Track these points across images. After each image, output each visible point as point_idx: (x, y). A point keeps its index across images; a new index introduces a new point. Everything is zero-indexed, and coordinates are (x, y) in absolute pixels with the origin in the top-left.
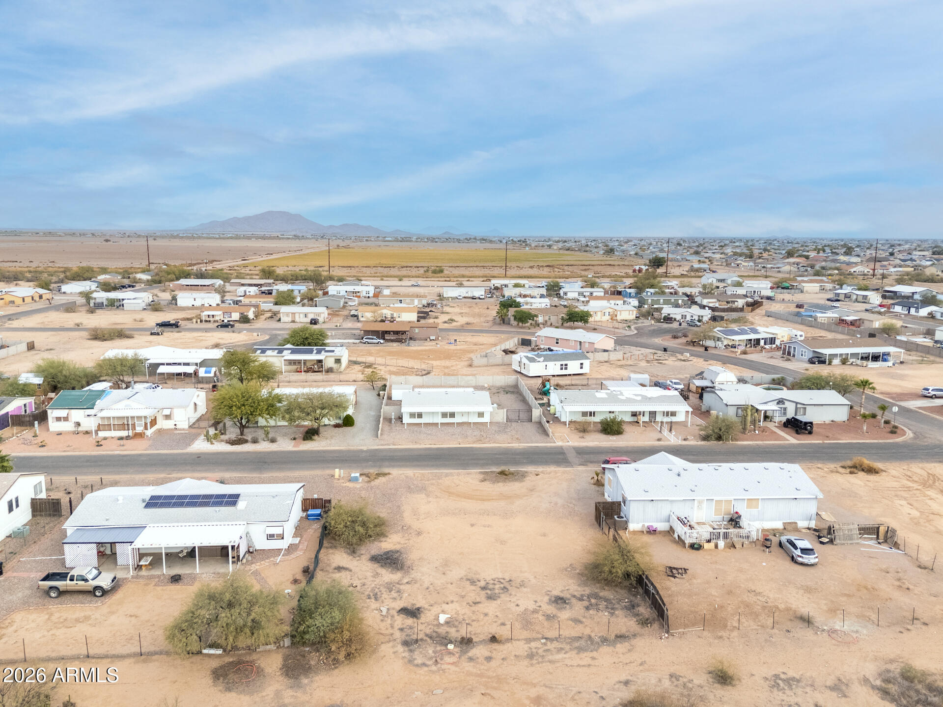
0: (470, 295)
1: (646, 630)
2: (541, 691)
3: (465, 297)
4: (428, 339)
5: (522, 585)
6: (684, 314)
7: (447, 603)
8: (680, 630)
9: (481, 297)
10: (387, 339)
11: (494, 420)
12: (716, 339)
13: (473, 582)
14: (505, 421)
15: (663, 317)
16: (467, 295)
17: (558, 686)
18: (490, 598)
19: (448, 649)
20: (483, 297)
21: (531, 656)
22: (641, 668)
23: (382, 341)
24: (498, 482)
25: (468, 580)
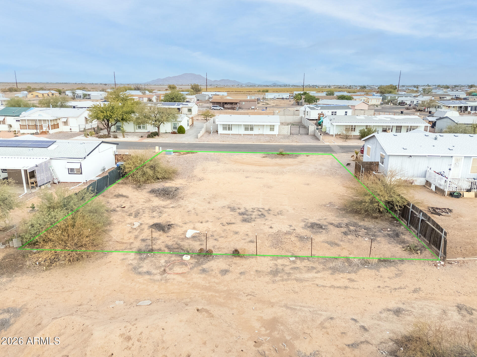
0: (281, 97)
1: (415, 257)
2: (279, 312)
3: (278, 98)
4: (250, 109)
5: (280, 213)
6: (412, 100)
7: (202, 223)
8: (458, 259)
9: (287, 98)
10: (225, 108)
11: (282, 133)
12: (437, 107)
13: (233, 209)
14: (289, 134)
15: (398, 103)
16: (279, 97)
17: (304, 309)
18: (245, 220)
19: (182, 259)
20: (288, 98)
21: (275, 273)
22: (415, 295)
23: (222, 108)
24: (276, 158)
25: (229, 207)
